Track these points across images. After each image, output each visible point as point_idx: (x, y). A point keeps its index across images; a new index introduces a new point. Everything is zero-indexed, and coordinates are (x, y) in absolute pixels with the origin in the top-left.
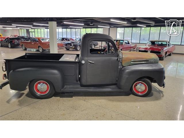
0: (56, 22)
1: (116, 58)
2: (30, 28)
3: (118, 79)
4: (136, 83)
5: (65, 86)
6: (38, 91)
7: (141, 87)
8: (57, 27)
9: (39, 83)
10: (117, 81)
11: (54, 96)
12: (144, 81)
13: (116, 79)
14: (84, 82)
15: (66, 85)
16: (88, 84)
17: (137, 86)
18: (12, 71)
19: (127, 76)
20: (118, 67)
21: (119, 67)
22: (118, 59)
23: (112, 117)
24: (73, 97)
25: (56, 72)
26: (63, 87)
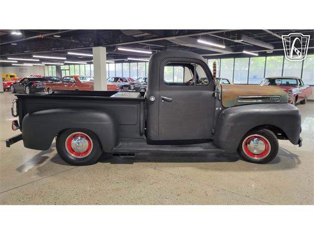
0: (105, 48)
1: (212, 93)
2: (63, 64)
3: (215, 131)
4: (249, 138)
5: (120, 144)
6: (72, 151)
7: (257, 146)
8: (107, 59)
9: (75, 137)
10: (213, 134)
11: (101, 162)
12: (262, 134)
13: (212, 131)
14: (154, 134)
15: (122, 141)
16: (161, 139)
17: (249, 143)
18: (28, 114)
19: (232, 124)
20: (215, 109)
21: (217, 109)
22: (214, 94)
23: (207, 195)
24: (135, 163)
25: (104, 116)
26: (116, 144)
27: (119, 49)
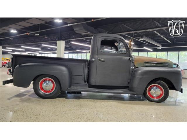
0: (64, 42)
1: (128, 58)
3: (130, 81)
4: (151, 86)
10: (129, 83)
13: (128, 81)
14: (93, 82)
17: (151, 90)
18: (18, 66)
19: (141, 77)
20: (130, 67)
21: (131, 68)
22: (130, 59)
25: (64, 68)
27: (72, 43)
